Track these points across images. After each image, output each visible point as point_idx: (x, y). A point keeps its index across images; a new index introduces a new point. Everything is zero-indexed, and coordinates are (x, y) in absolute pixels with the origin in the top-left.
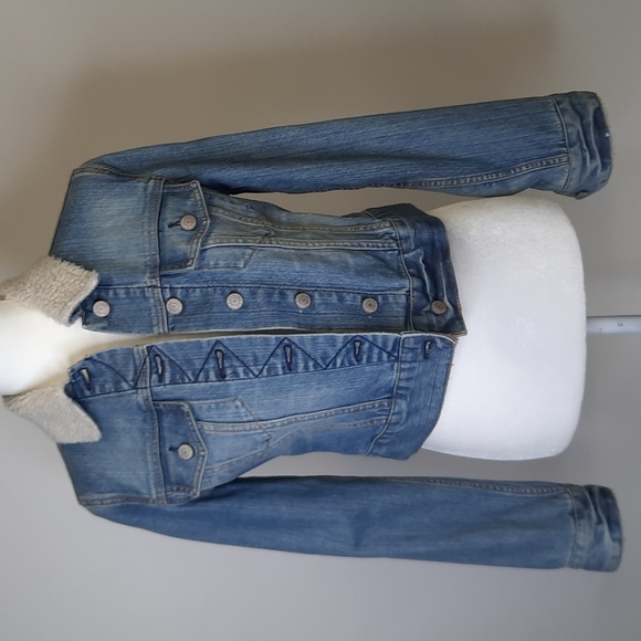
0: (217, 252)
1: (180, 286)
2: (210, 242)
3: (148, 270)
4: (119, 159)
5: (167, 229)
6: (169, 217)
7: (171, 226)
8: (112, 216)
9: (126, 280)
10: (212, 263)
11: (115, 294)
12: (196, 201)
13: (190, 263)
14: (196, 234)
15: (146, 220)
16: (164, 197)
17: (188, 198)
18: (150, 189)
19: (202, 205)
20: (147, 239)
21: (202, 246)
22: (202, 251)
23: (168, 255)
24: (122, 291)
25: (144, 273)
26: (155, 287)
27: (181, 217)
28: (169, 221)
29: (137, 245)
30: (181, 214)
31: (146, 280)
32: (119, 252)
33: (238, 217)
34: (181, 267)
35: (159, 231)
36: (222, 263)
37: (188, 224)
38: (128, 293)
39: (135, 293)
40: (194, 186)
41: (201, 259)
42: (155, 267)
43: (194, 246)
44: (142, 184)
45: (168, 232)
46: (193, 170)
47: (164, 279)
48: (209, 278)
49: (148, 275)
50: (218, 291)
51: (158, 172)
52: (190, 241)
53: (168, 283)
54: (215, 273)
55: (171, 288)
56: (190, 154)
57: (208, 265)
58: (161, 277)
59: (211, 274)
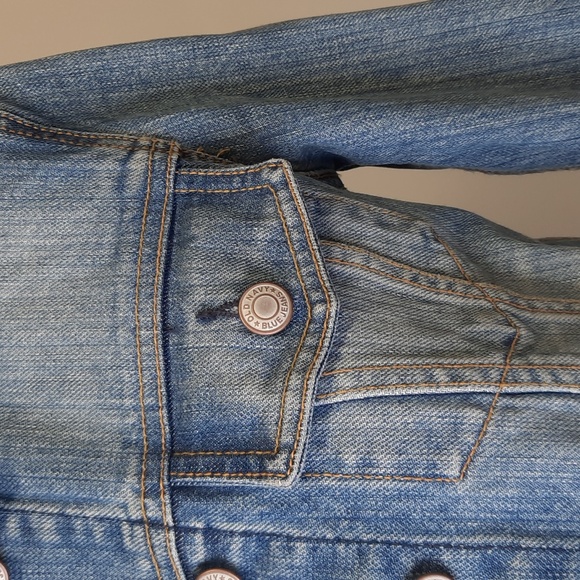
0: (365, 420)
1: (239, 527)
2: (343, 381)
3: (133, 462)
4: (40, 81)
5: (192, 323)
6: (200, 284)
7: (207, 314)
8: (18, 266)
9: (60, 490)
10: (350, 459)
11: (27, 530)
12: (282, 229)
13: (279, 463)
14: (292, 352)
15: (123, 289)
16: (180, 210)
17: (254, 217)
18: (134, 183)
19: (305, 247)
20: (126, 353)
21: (319, 393)
22: (321, 412)
23: (198, 419)
24: (49, 524)
25: (121, 474)
26: (156, 524)
27: (242, 288)
28: (199, 297)
29: (95, 369)
30: (239, 275)
31: (126, 499)
32: (40, 385)
33: (407, 275)
34: (244, 470)
35: (166, 329)
36: (385, 461)
37: (264, 313)
38: (66, 528)
39: (89, 533)
40: (275, 177)
41: (318, 442)
42: (155, 452)
43: (291, 399)
44: (110, 166)
45: (197, 336)
46: (261, 119)
47: (187, 504)
48: (339, 509)
49: (131, 480)
50: (375, 560)
51: (159, 125)
52: (273, 374)
53: (198, 514)
54: (364, 495)
55: (209, 532)
56: (244, 68)
57: (339, 465)
58: (174, 490)
59: (345, 496)
